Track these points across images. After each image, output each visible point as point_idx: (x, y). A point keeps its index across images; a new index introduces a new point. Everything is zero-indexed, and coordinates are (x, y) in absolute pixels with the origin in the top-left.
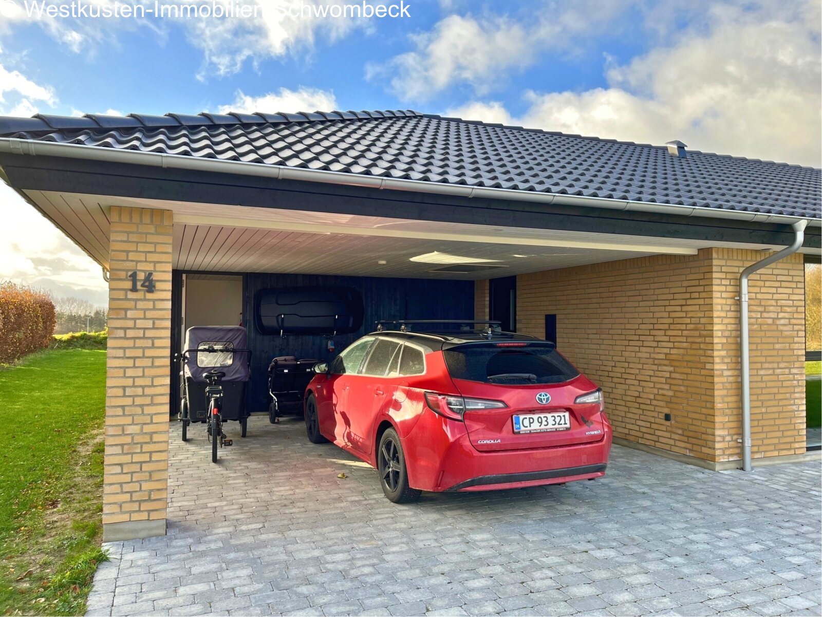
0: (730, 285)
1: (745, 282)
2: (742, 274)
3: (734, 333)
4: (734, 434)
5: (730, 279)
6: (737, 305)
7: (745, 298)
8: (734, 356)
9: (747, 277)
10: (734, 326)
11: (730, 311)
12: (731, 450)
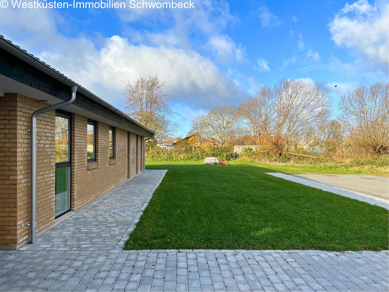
0: (25, 121)
1: (34, 120)
2: (32, 115)
3: (27, 154)
4: (26, 221)
5: (26, 117)
6: (28, 135)
7: (35, 130)
8: (27, 169)
9: (36, 117)
10: (27, 149)
11: (25, 139)
12: (24, 232)
